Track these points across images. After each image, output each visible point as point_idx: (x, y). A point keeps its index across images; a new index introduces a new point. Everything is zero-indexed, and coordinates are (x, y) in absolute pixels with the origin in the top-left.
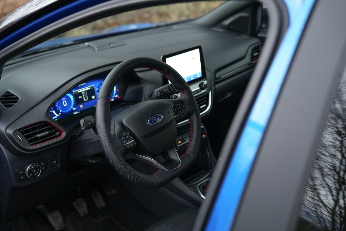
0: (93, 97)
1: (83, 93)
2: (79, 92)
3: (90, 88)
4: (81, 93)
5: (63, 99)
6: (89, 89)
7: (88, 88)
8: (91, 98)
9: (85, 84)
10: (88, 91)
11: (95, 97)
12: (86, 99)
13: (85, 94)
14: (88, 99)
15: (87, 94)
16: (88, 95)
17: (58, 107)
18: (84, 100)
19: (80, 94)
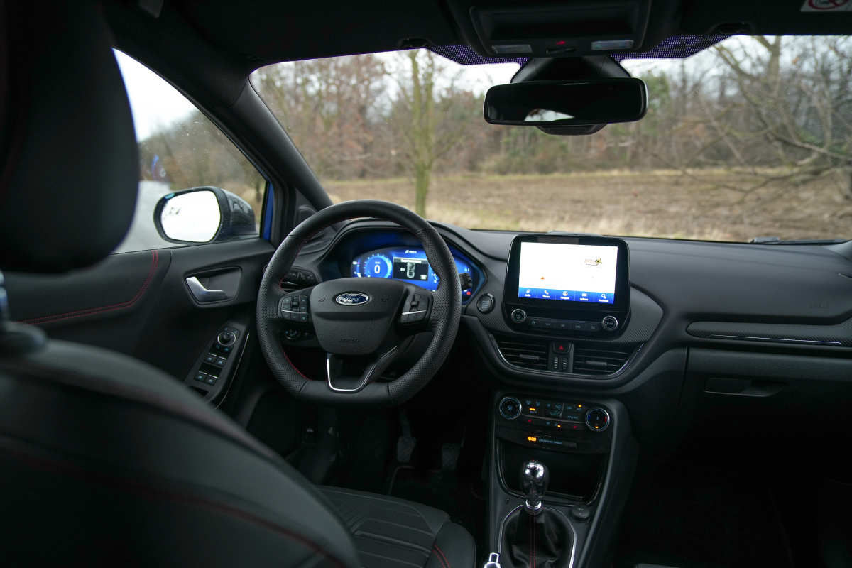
0: (423, 277)
1: (408, 265)
2: (402, 261)
3: (422, 261)
4: (406, 264)
5: (376, 263)
6: (420, 262)
7: (418, 261)
8: (420, 277)
9: (415, 252)
10: (417, 264)
11: (427, 278)
12: (411, 274)
13: (411, 268)
14: (413, 276)
15: (414, 268)
16: (415, 271)
17: (366, 270)
18: (408, 275)
19: (404, 265)
